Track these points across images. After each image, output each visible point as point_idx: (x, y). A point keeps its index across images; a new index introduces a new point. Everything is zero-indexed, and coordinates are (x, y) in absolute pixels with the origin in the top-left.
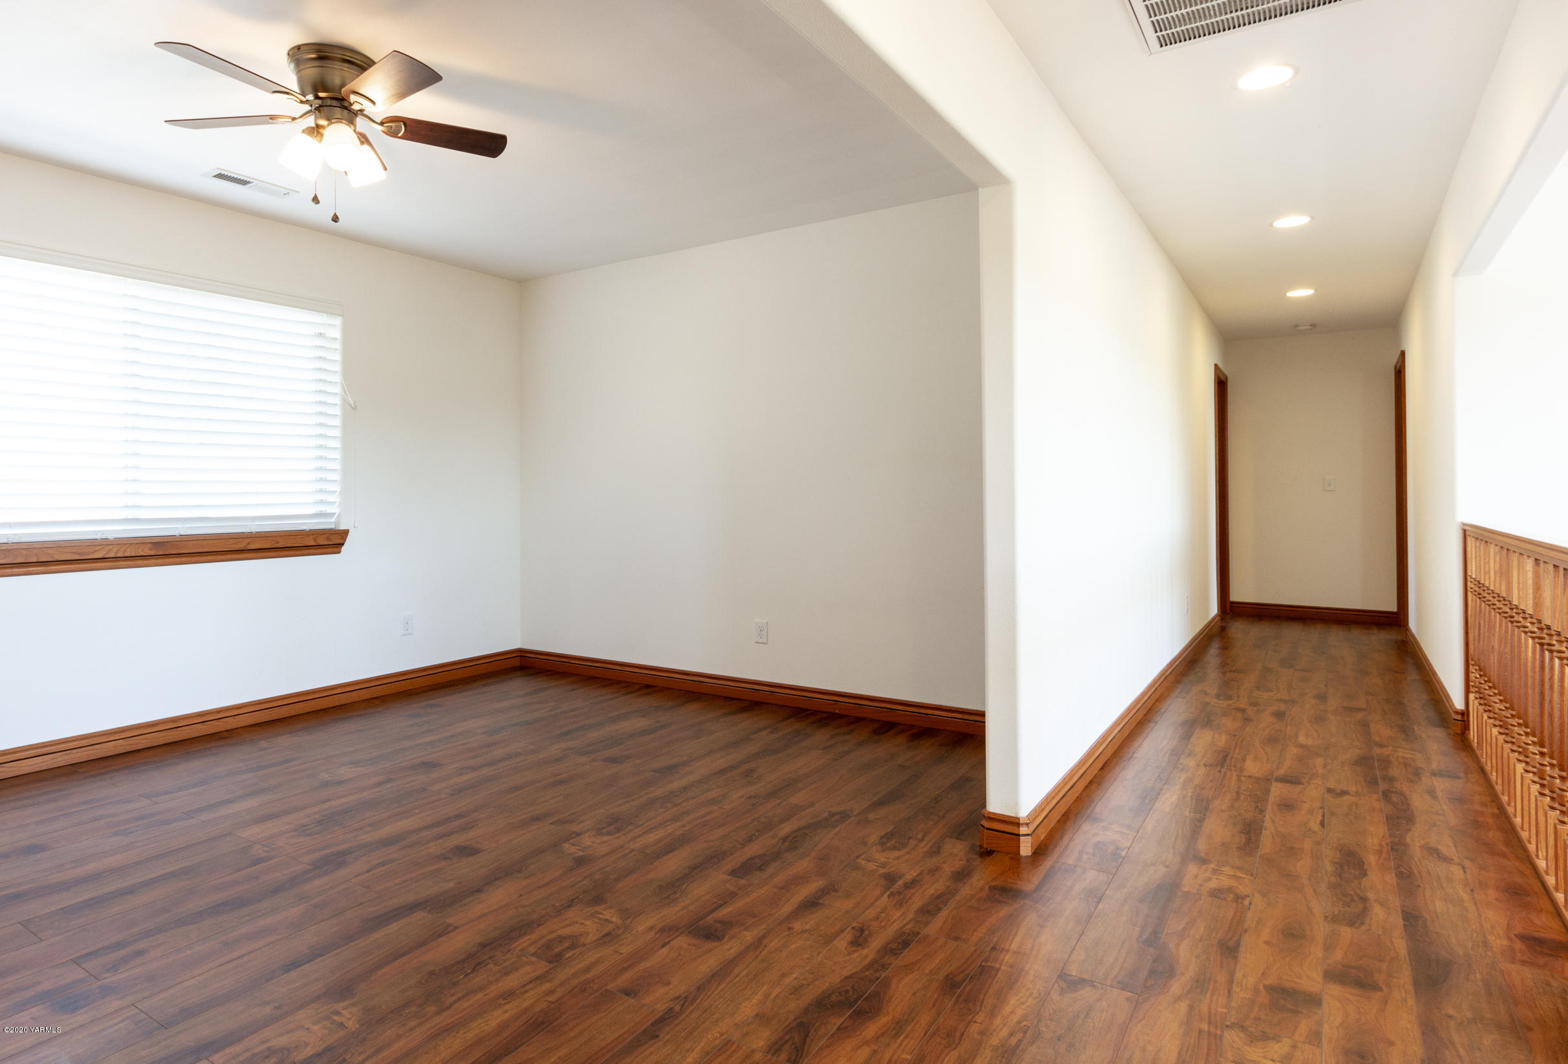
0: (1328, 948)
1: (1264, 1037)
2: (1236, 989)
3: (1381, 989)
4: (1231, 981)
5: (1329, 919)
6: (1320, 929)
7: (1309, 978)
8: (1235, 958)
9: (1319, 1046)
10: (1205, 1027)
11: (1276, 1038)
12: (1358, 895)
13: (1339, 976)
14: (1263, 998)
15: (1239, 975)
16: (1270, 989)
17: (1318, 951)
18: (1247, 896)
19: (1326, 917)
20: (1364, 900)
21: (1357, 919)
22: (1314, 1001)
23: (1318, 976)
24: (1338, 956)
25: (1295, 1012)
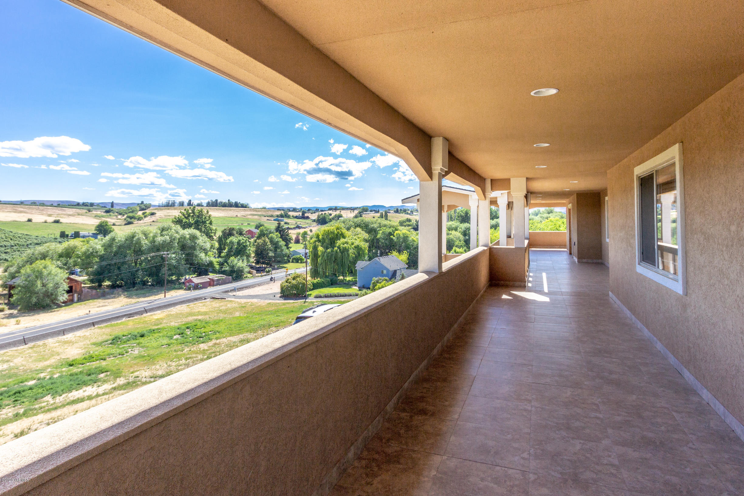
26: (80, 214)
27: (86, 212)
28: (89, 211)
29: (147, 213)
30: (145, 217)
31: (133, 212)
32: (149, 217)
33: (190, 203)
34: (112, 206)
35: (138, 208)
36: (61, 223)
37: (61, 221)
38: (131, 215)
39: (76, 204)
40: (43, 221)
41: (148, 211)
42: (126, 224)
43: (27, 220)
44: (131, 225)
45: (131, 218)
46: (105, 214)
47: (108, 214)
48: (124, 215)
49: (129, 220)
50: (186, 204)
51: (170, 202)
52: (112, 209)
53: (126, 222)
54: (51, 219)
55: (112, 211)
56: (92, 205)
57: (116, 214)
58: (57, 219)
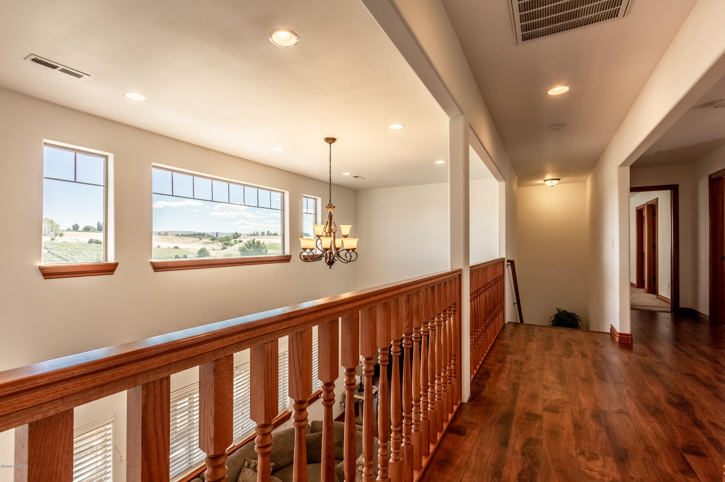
0: (541, 428)
1: (558, 400)
2: (570, 412)
3: (524, 413)
4: (572, 414)
5: (540, 442)
6: (544, 437)
7: (547, 416)
8: (573, 422)
9: (543, 399)
10: (575, 402)
11: (555, 400)
12: (526, 457)
13: (538, 417)
14: (561, 410)
15: (570, 416)
16: (559, 412)
17: (545, 426)
18: (579, 455)
19: (541, 443)
20: (523, 454)
21: (529, 442)
22: (545, 409)
23: (545, 417)
24: (537, 425)
25: (550, 406)
26: (194, 241)
27: (198, 240)
28: (200, 239)
29: (237, 241)
30: (235, 244)
31: (228, 240)
32: (238, 243)
33: (269, 233)
34: (217, 235)
35: (232, 237)
36: (179, 248)
37: (179, 247)
38: (226, 242)
39: (193, 234)
40: (168, 247)
41: (238, 240)
42: (222, 249)
43: (157, 246)
44: (225, 250)
45: (226, 244)
46: (211, 241)
47: (213, 241)
48: (222, 242)
49: (224, 245)
50: (266, 233)
51: (255, 232)
52: (216, 238)
53: (222, 248)
54: (172, 246)
55: (216, 239)
56: (204, 234)
57: (218, 241)
58: (176, 245)
